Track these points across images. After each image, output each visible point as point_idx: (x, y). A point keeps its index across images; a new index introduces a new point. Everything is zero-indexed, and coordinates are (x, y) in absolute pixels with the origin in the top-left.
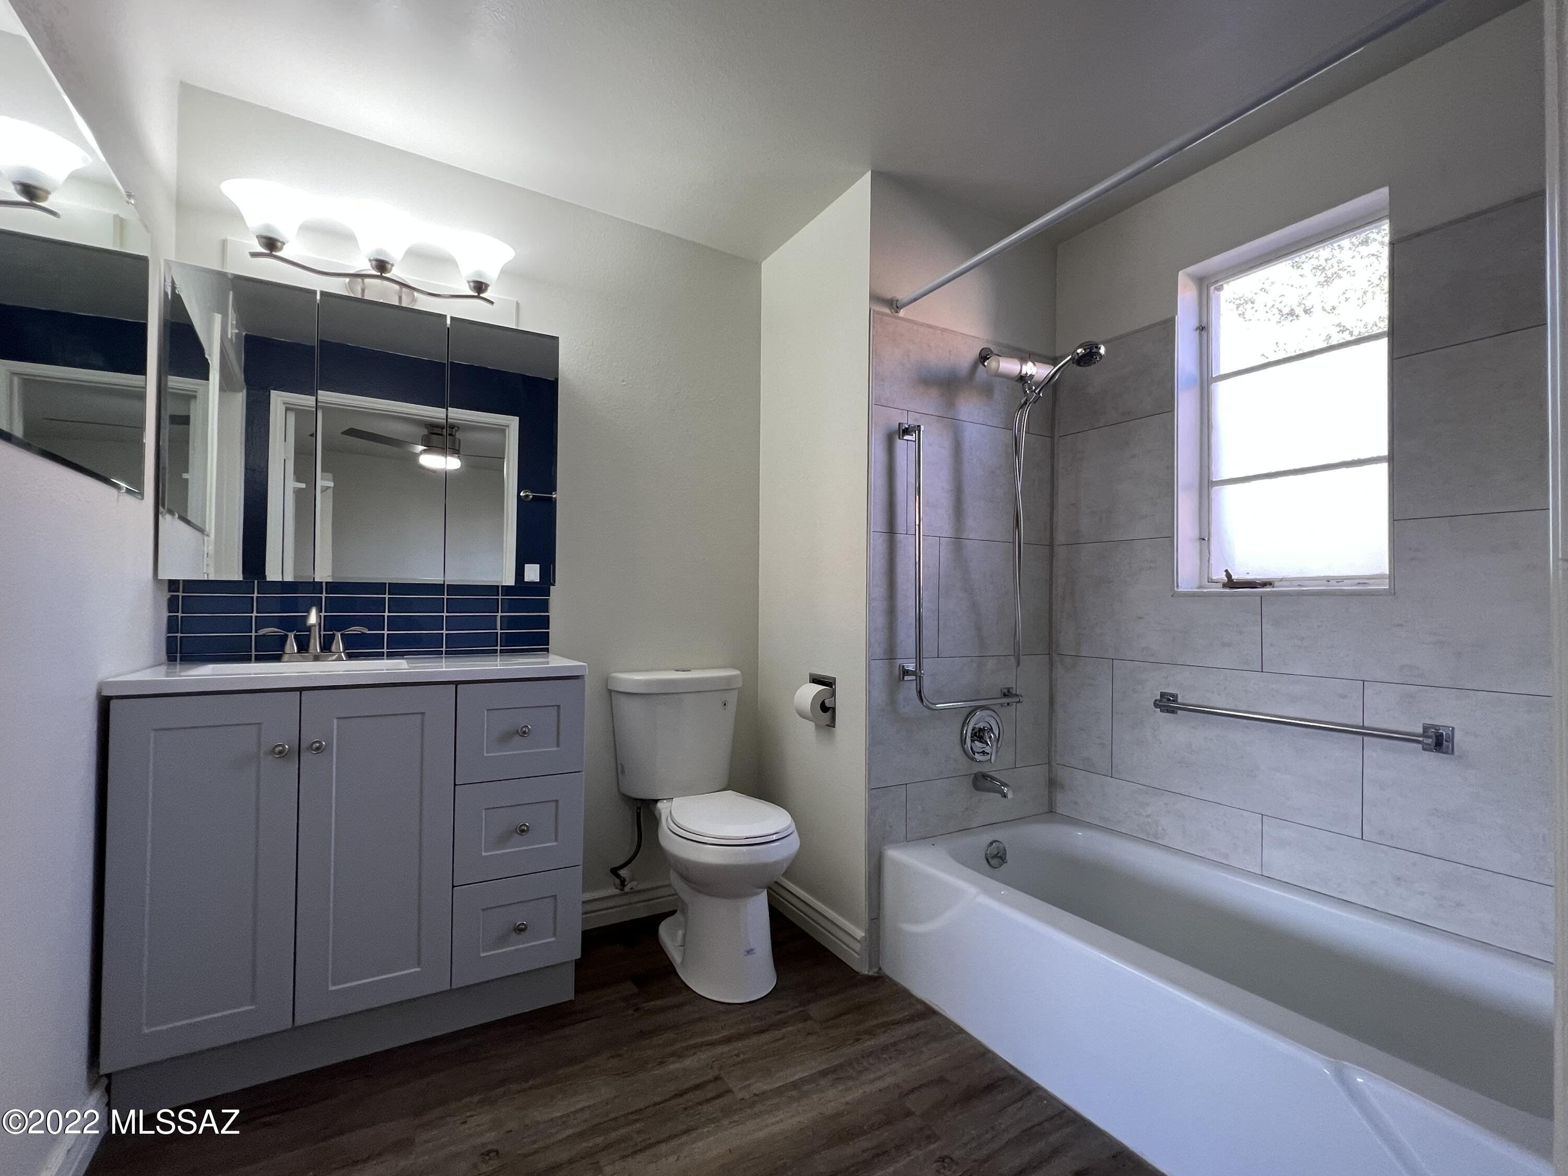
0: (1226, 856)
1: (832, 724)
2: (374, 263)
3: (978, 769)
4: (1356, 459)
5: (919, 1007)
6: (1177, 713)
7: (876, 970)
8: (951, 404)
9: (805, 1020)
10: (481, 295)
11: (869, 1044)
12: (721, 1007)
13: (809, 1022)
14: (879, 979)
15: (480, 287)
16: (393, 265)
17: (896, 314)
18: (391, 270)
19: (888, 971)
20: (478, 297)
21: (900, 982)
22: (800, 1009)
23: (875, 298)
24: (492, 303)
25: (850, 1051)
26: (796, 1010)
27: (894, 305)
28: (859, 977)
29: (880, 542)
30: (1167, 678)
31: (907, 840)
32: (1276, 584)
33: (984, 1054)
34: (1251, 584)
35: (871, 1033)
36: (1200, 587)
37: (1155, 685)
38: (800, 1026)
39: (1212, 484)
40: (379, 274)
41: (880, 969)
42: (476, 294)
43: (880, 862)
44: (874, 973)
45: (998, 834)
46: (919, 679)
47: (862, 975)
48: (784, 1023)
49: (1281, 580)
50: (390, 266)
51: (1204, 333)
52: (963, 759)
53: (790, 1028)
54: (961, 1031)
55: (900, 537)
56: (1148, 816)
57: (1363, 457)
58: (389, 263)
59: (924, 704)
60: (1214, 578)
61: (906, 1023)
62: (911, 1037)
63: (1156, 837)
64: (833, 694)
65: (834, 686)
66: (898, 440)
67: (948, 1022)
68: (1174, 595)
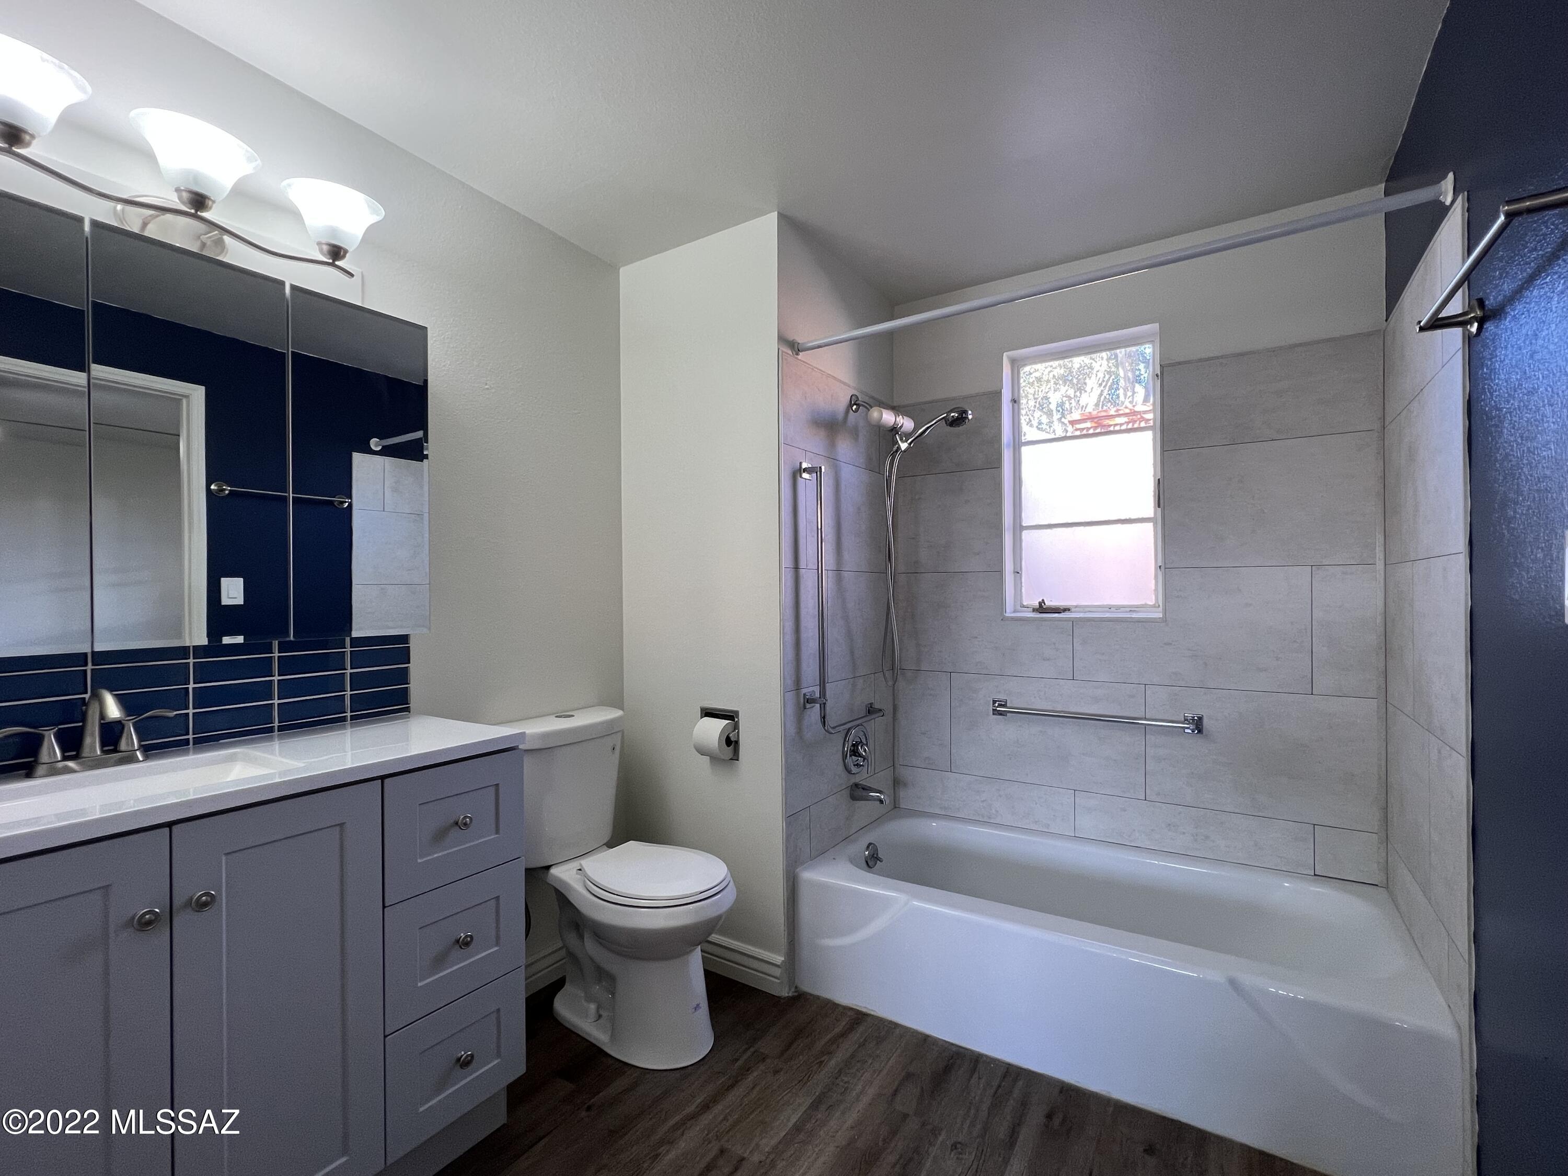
0: (1048, 826)
1: (735, 756)
2: (185, 195)
3: (855, 779)
4: (1128, 518)
5: (849, 1013)
6: (1006, 716)
7: (793, 990)
8: (832, 445)
9: (764, 1060)
10: (337, 263)
11: (833, 1063)
12: (678, 1075)
13: (769, 1061)
14: (800, 999)
15: (336, 253)
16: (214, 202)
17: (796, 356)
18: (211, 208)
19: (806, 988)
20: (332, 265)
21: (821, 995)
22: (752, 1050)
23: (782, 339)
24: (352, 275)
25: (822, 1077)
26: (749, 1053)
27: (796, 348)
28: (782, 1001)
29: (788, 576)
30: (997, 687)
31: (812, 858)
32: (1073, 610)
33: (924, 1041)
34: (1057, 610)
35: (827, 1052)
36: (1014, 612)
37: (987, 692)
38: (762, 1067)
39: (1023, 528)
40: (193, 211)
41: (796, 987)
42: (331, 261)
43: (794, 885)
44: (793, 992)
45: (871, 837)
46: (823, 706)
47: (785, 998)
48: (746, 1070)
49: (1076, 607)
50: (210, 203)
51: (1016, 405)
52: (844, 774)
53: (755, 1074)
54: (896, 1025)
55: (802, 572)
56: (983, 801)
57: (1133, 517)
58: (209, 199)
59: (826, 728)
60: (1025, 604)
61: (849, 1033)
62: (862, 1045)
63: (989, 818)
64: (736, 727)
65: (736, 720)
66: (799, 478)
67: (881, 1020)
68: (1004, 619)
